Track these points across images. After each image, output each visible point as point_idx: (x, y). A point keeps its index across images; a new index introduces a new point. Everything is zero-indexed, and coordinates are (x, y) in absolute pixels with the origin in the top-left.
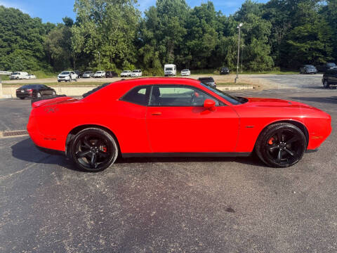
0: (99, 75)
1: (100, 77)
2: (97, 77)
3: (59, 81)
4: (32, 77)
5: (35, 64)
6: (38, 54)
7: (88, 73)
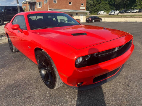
0: (135, 11)
1: (135, 12)
2: (134, 12)
3: (109, 15)
4: (105, 13)
5: (108, 7)
6: (110, 3)
7: (130, 10)
